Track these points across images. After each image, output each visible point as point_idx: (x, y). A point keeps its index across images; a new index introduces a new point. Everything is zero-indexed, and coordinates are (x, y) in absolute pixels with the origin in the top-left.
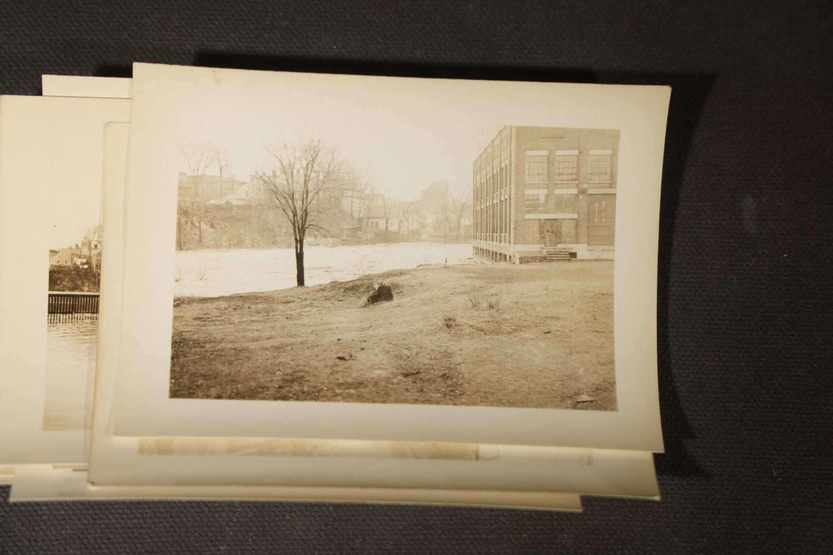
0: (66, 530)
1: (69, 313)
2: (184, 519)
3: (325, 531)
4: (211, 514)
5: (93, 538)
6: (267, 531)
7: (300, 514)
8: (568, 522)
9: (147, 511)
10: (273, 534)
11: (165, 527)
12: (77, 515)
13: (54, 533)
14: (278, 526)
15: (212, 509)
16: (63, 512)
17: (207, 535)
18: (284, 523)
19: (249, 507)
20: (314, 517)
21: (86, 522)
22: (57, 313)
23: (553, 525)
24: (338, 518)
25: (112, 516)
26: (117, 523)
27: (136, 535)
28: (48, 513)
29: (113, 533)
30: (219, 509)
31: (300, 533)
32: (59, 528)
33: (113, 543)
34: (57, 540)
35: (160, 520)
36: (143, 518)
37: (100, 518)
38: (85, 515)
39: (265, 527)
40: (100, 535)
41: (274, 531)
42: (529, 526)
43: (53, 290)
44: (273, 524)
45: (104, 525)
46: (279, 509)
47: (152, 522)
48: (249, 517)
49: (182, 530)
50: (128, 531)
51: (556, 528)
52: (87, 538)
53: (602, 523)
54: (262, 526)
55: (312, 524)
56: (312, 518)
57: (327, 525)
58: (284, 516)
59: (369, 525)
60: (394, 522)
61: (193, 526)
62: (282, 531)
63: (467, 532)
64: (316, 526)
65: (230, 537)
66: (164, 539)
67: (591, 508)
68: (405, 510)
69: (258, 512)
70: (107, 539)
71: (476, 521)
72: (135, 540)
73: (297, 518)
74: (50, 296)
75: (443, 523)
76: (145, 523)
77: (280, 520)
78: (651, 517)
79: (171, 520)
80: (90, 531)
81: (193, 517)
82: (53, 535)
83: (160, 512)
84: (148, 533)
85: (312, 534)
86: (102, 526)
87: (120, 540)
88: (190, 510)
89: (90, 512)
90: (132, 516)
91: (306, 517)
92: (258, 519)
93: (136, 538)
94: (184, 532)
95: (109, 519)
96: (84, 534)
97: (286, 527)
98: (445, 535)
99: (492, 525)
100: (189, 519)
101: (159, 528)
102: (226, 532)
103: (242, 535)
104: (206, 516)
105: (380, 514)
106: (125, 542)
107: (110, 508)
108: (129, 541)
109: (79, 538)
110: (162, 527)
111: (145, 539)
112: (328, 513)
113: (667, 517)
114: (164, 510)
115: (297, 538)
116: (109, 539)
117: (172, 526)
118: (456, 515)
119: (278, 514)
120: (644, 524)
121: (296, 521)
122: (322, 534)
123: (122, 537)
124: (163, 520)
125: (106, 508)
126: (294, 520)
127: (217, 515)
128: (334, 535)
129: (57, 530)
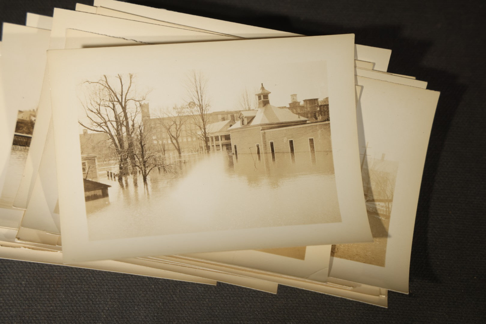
0: (13, 312)
1: (24, 146)
2: (79, 308)
3: (157, 316)
4: (93, 305)
5: (27, 316)
6: (125, 316)
7: (143, 307)
8: (293, 316)
9: (58, 302)
10: (128, 317)
11: (68, 311)
12: (19, 304)
13: (6, 313)
14: (131, 313)
15: (94, 302)
16: (11, 302)
17: (91, 317)
18: (134, 311)
19: (115, 302)
20: (151, 308)
21: (24, 307)
22: (17, 145)
23: (285, 317)
24: (164, 309)
25: (39, 305)
26: (42, 309)
27: (52, 316)
28: (3, 302)
29: (39, 314)
30: (98, 303)
31: (143, 317)
32: (9, 310)
33: (38, 320)
34: (8, 317)
35: (65, 308)
36: (56, 306)
37: (32, 305)
38: (24, 304)
39: (123, 313)
40: (31, 315)
41: (128, 316)
42: (271, 317)
43: (18, 132)
44: (128, 312)
45: (34, 310)
46: (132, 304)
47: (61, 308)
48: (115, 308)
49: (77, 313)
50: (47, 313)
51: (286, 319)
52: (24, 316)
53: (312, 316)
54: (122, 313)
55: (150, 313)
56: (150, 309)
57: (158, 313)
58: (134, 307)
59: (181, 314)
60: (195, 312)
61: (83, 312)
62: (133, 316)
63: (236, 319)
64: (152, 314)
65: (104, 318)
66: (67, 318)
67: (306, 308)
68: (202, 306)
69: (120, 305)
70: (35, 317)
71: (241, 314)
72: (51, 319)
73: (141, 309)
74: (15, 135)
75: (223, 314)
76: (57, 309)
77: (132, 310)
78: (340, 314)
79: (71, 308)
80: (26, 313)
81: (84, 307)
82: (5, 314)
83: (66, 303)
84: (58, 315)
85: (150, 318)
86: (33, 310)
87: (43, 318)
88: (82, 302)
89: (27, 302)
90: (49, 305)
91: (146, 308)
92: (119, 309)
93: (51, 317)
94: (78, 315)
95: (37, 306)
96: (23, 314)
97: (135, 313)
98: (224, 320)
99: (250, 316)
100: (81, 308)
101: (65, 312)
102: (102, 315)
103: (110, 317)
104: (91, 306)
105: (188, 308)
106: (45, 320)
107: (38, 300)
108: (47, 319)
109: (20, 316)
110: (66, 312)
111: (56, 318)
112: (159, 307)
113: (349, 315)
114: (68, 302)
115: (141, 320)
116: (37, 317)
117: (71, 311)
118: (230, 310)
119: (131, 306)
120: (336, 318)
121: (141, 311)
122: (155, 318)
123: (44, 316)
124: (67, 308)
125: (35, 300)
126: (140, 310)
127: (97, 306)
128: (162, 319)
129: (8, 312)
